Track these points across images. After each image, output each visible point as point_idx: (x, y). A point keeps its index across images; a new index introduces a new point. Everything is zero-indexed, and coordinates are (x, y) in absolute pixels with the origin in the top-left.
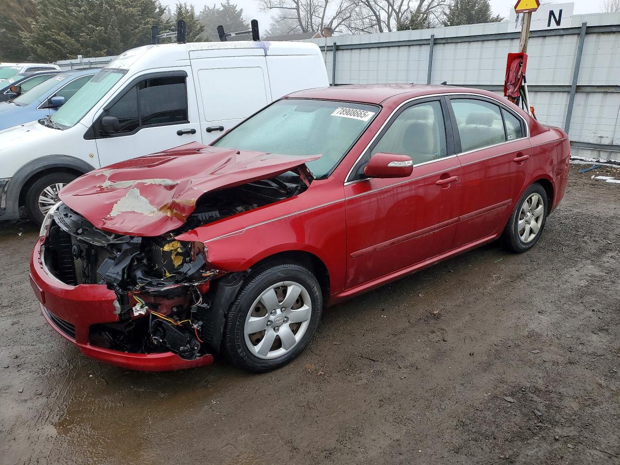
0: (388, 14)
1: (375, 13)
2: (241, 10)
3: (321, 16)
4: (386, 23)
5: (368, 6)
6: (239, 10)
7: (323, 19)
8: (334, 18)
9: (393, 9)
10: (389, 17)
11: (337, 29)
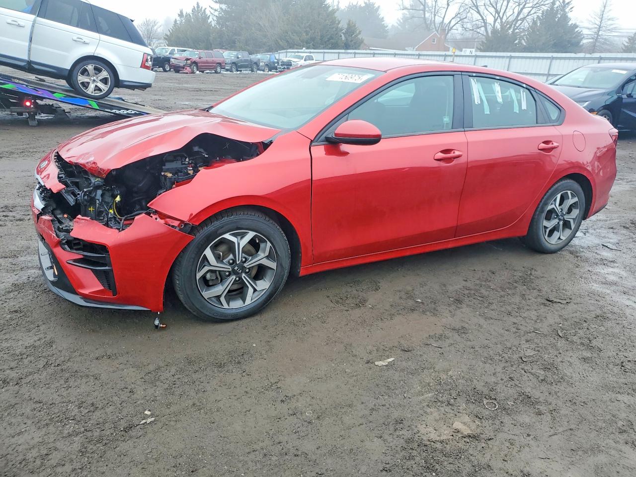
0: (495, 19)
1: (483, 19)
2: (379, 7)
3: (443, 16)
4: (492, 25)
5: (477, 12)
6: (377, 7)
7: (444, 19)
8: (453, 18)
9: (499, 16)
10: (495, 21)
11: (454, 28)
